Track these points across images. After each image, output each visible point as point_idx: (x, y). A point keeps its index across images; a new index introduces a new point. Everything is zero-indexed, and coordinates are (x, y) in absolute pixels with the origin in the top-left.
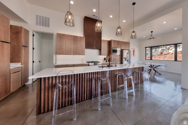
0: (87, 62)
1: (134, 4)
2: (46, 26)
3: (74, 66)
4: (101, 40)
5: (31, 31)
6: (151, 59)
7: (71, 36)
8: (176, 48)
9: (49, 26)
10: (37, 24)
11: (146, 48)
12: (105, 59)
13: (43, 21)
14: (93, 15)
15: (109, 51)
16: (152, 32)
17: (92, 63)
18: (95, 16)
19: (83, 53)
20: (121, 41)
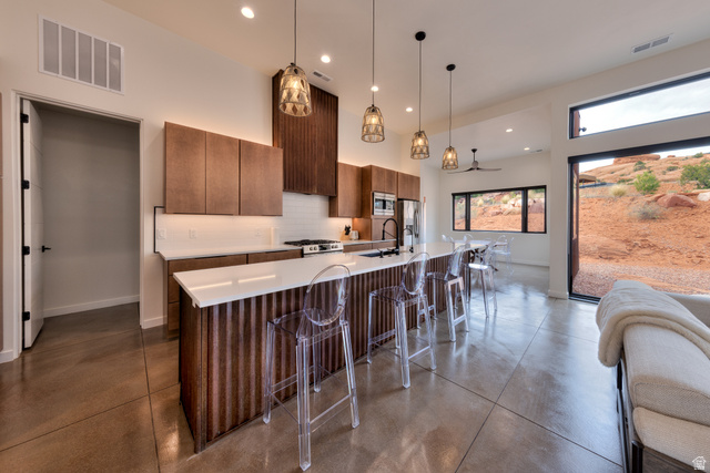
0: (286, 243)
1: (451, 68)
2: (100, 81)
3: (247, 259)
4: (336, 164)
5: (13, 94)
6: (468, 228)
7: (230, 140)
8: (525, 198)
9: (116, 84)
10: (50, 65)
11: (454, 195)
12: (347, 230)
13: (85, 57)
14: (315, 73)
15: (362, 202)
16: (474, 151)
17: (313, 246)
18: (319, 75)
19: (275, 210)
20: (397, 170)
